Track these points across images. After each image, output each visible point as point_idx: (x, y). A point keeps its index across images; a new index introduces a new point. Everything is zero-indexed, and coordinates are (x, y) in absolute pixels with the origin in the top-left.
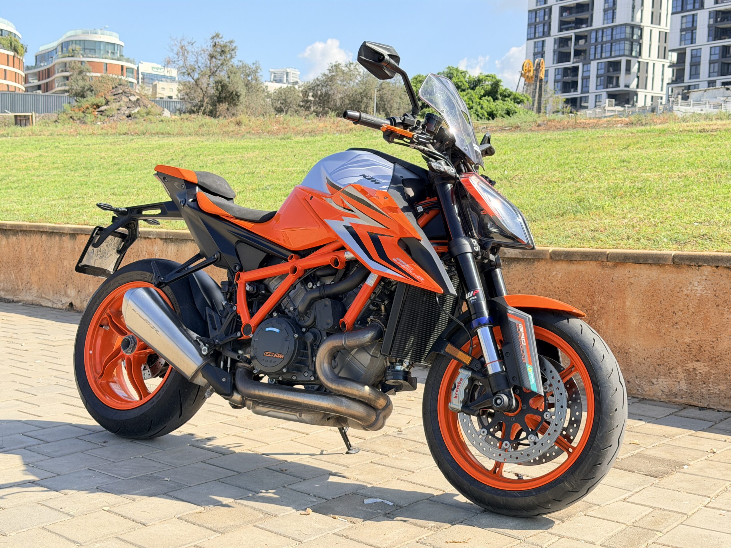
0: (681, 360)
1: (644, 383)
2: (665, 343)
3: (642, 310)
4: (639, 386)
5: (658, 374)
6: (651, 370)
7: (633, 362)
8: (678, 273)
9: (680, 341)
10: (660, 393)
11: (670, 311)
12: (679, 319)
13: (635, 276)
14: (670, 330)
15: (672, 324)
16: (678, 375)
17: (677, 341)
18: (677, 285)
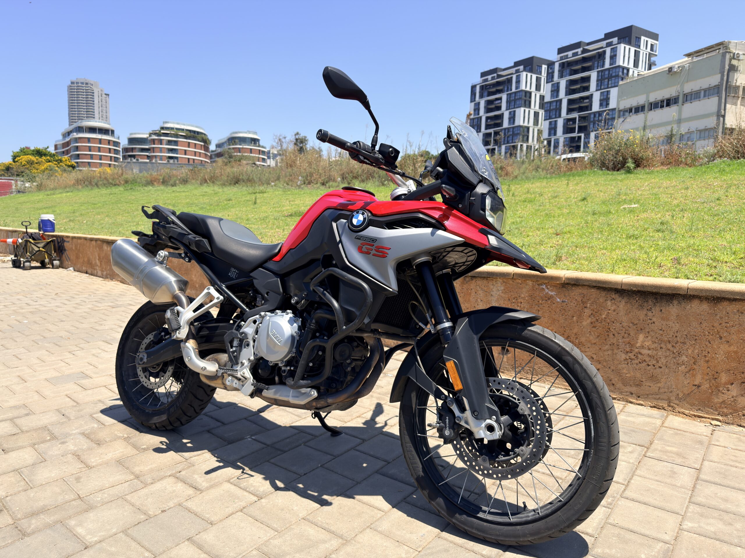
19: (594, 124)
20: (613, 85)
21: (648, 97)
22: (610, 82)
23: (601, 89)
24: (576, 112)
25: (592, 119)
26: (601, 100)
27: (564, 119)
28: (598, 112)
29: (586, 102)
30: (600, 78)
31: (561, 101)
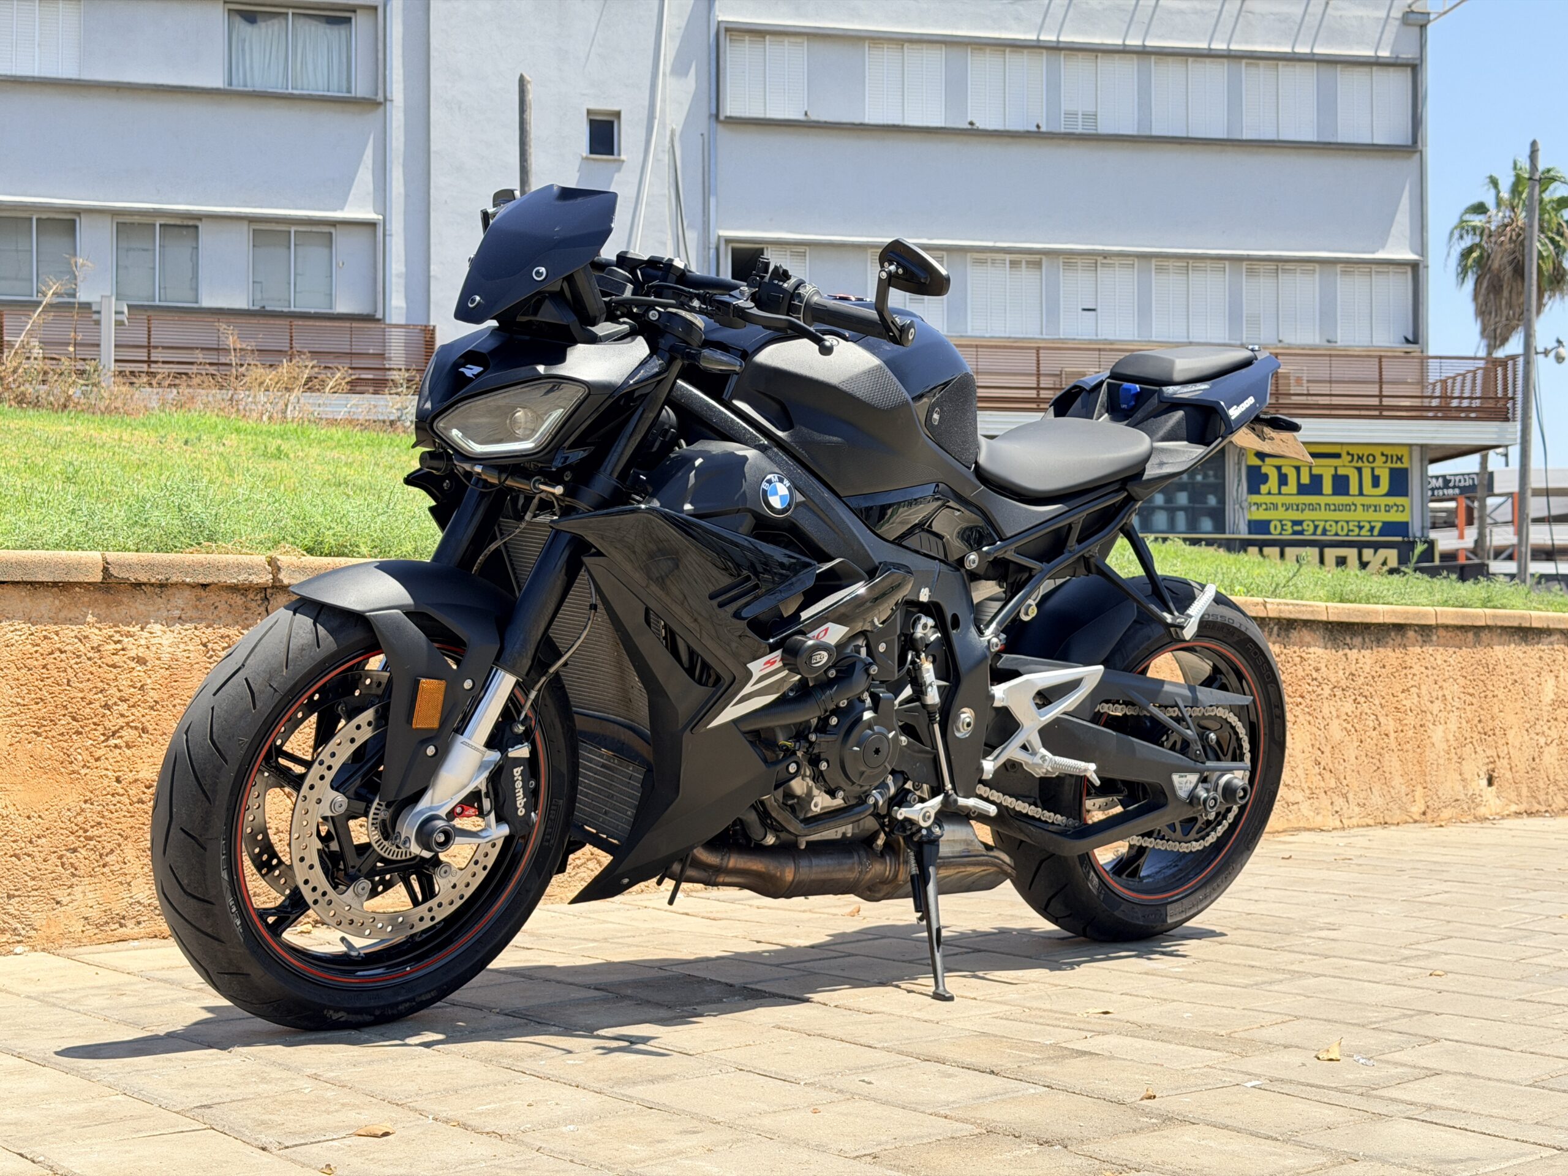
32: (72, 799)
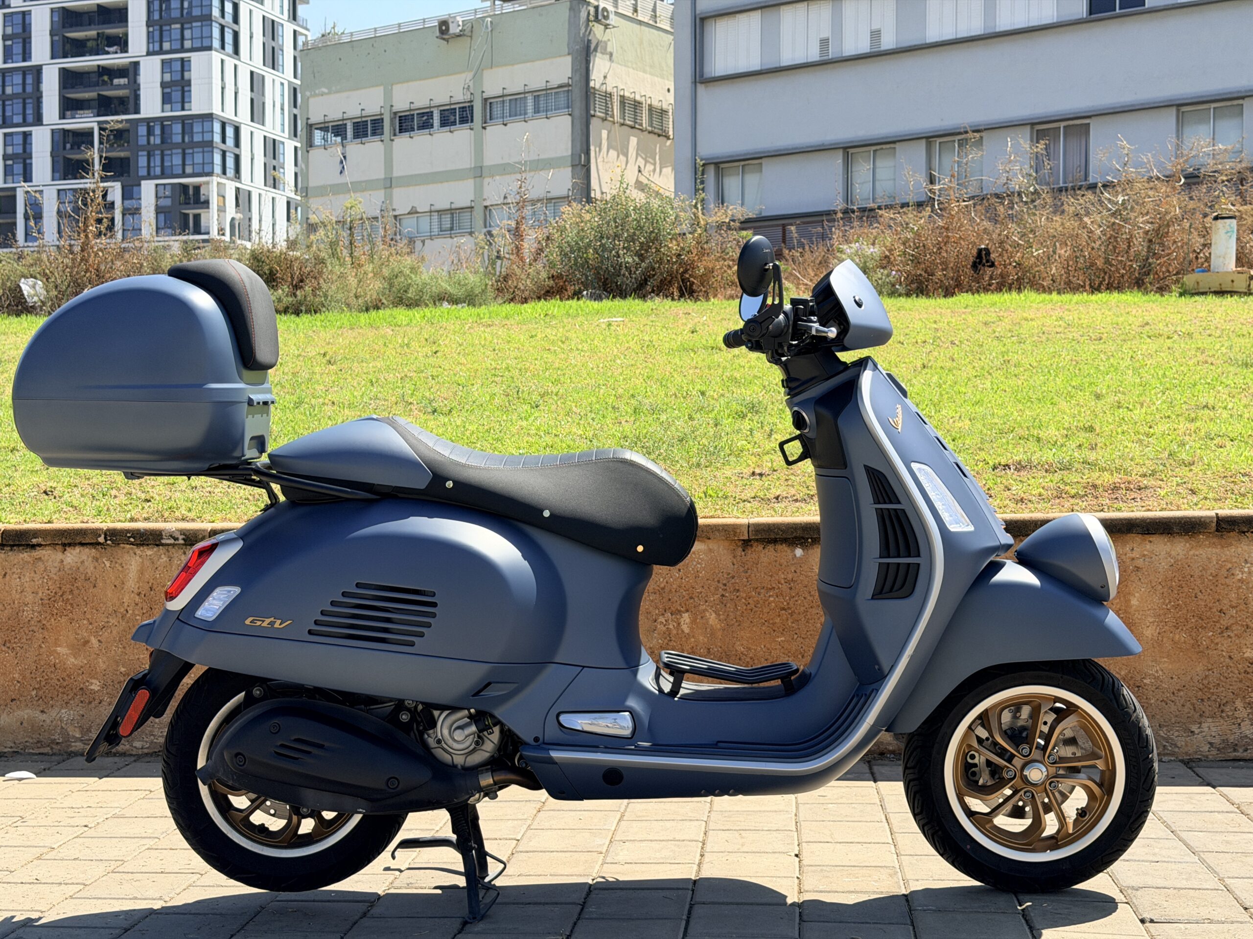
0: (1240, 689)
1: (1176, 734)
2: (1209, 662)
3: (1162, 612)
4: (1167, 740)
5: (1201, 715)
6: (1186, 710)
7: (1152, 701)
8: (1223, 547)
9: (1237, 657)
10: (1206, 748)
11: (1214, 610)
12: (1231, 621)
13: (1144, 555)
14: (1216, 641)
15: (1219, 631)
16: (1237, 714)
17: (1230, 657)
18: (1221, 567)
19: (149, 156)
20: (197, 44)
21: (388, 95)
22: (187, 33)
23: (161, 52)
24: (88, 113)
25: (143, 141)
26: (163, 85)
27: (53, 131)
28: (161, 120)
29: (118, 88)
30: (156, 16)
31: (38, 71)
32: (1200, 668)
